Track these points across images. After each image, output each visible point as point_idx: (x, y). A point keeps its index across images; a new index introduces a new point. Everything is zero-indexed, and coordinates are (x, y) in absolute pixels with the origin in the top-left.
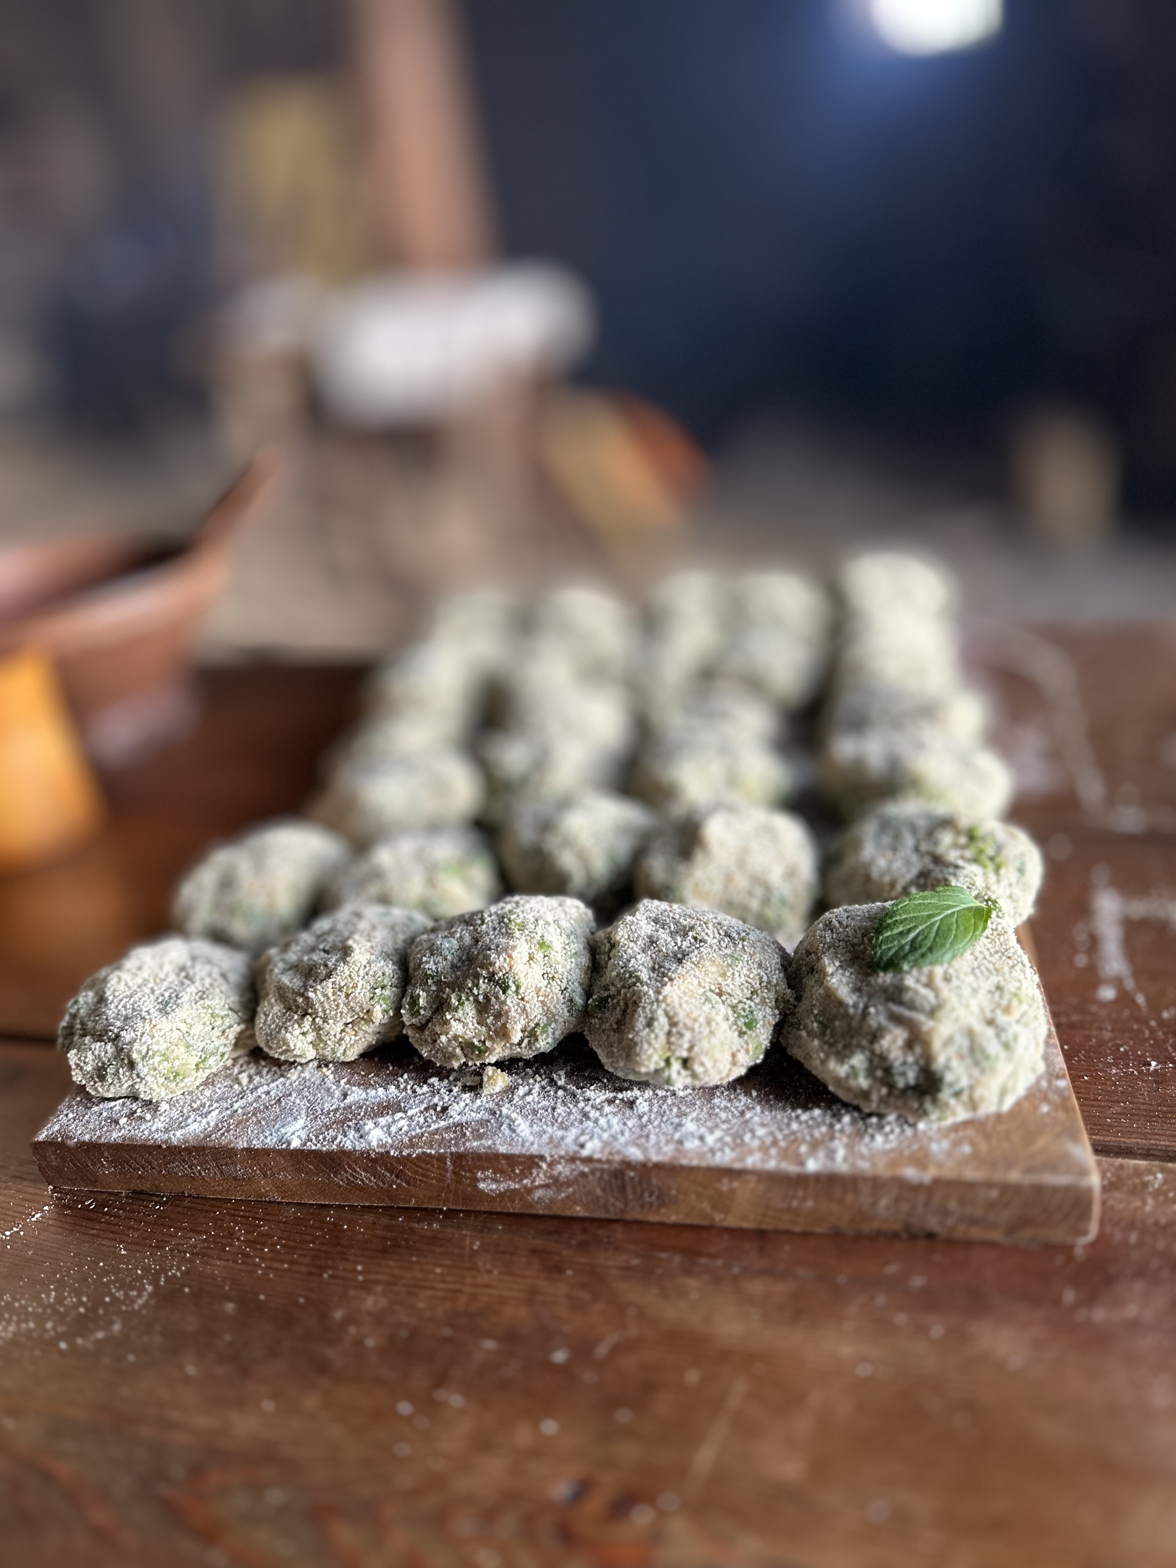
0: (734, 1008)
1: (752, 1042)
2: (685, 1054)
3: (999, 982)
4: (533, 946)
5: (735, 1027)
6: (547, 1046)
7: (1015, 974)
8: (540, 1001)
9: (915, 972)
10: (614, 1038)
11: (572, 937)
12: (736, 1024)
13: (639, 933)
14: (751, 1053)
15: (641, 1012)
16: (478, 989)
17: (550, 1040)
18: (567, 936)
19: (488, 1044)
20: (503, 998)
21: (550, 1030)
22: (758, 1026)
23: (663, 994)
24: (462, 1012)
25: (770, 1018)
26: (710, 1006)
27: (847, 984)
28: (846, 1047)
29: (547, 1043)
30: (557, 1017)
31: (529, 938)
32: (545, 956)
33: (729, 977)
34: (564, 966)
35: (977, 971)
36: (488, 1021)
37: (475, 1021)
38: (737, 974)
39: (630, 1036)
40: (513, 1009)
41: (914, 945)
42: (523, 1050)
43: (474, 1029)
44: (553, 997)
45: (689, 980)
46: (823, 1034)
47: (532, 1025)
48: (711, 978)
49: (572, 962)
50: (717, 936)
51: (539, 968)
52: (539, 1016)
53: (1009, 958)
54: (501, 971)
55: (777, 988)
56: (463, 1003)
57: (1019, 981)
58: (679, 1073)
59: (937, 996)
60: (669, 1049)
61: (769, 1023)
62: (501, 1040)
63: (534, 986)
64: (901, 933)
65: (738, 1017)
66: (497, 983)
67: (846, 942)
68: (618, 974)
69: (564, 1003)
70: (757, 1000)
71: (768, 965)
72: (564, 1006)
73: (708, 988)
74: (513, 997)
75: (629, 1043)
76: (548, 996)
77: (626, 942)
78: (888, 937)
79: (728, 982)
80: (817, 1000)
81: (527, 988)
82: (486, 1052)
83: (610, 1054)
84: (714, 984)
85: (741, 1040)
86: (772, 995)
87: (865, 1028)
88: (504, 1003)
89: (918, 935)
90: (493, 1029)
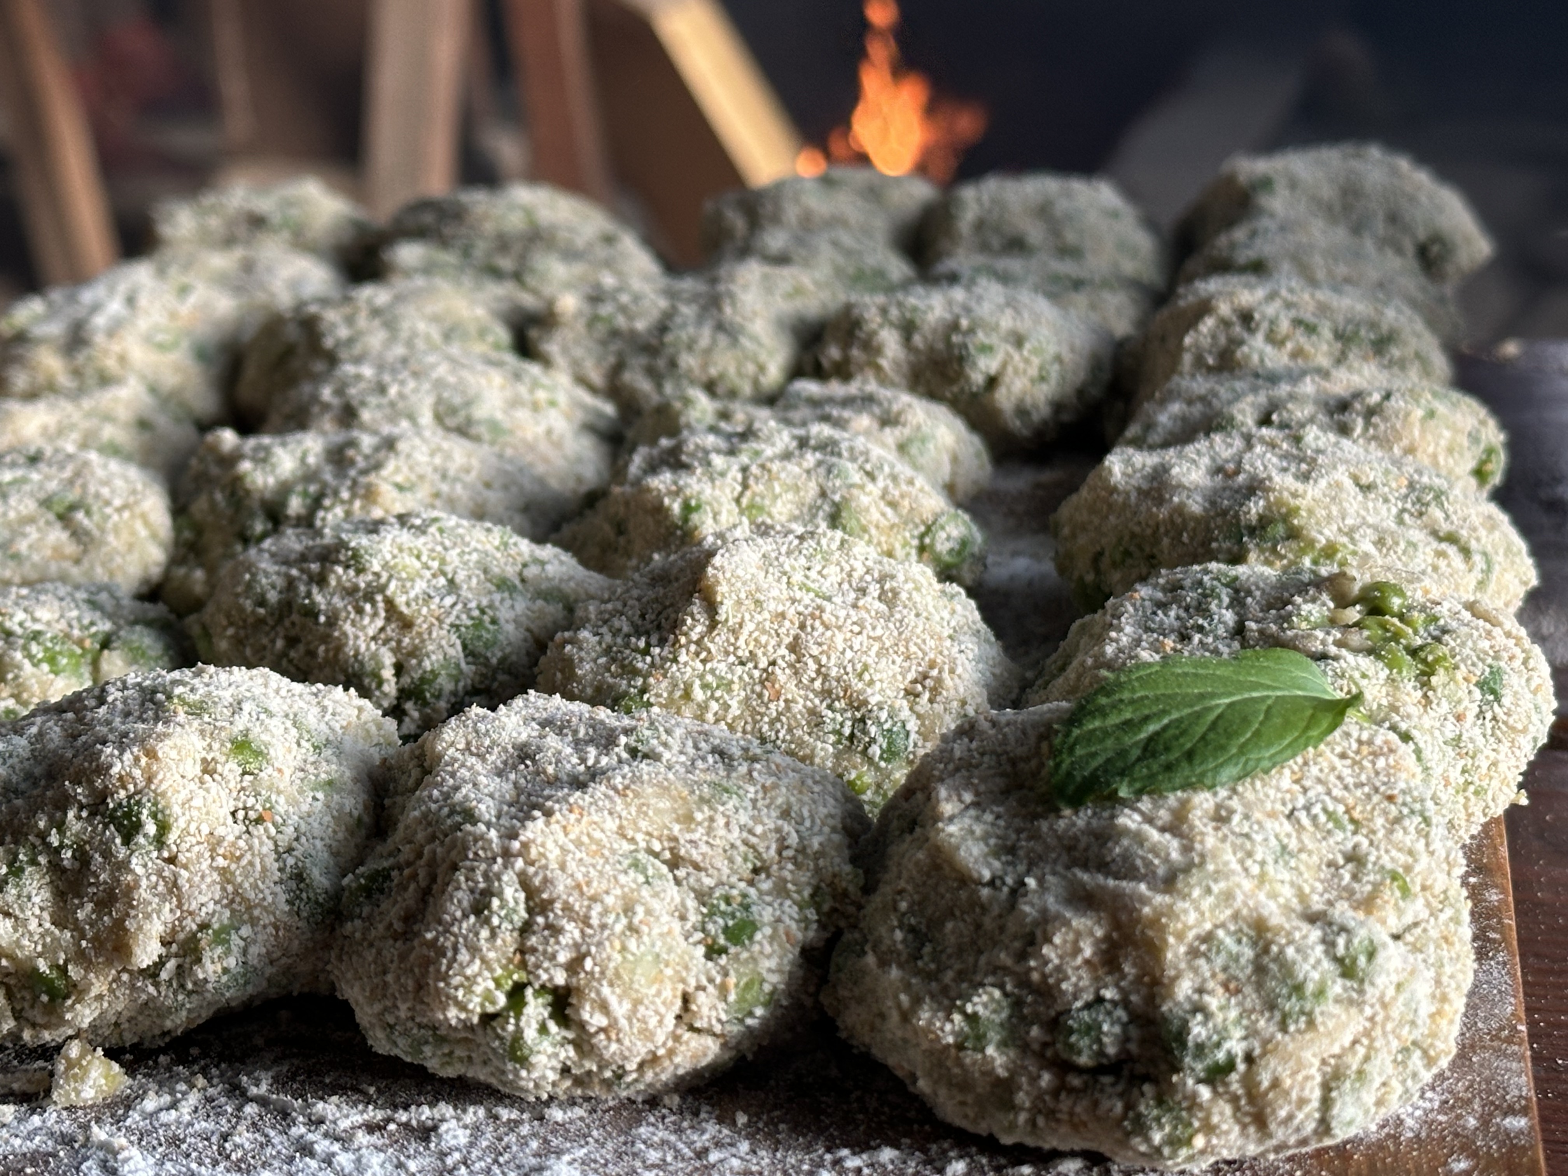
0: (702, 896)
1: (737, 971)
2: (560, 978)
3: (1356, 847)
4: (216, 746)
5: (699, 935)
6: (224, 979)
7: (1399, 835)
8: (217, 869)
9: (1145, 804)
10: (391, 950)
11: (328, 752)
12: (704, 930)
13: (495, 736)
14: (732, 997)
15: (462, 879)
16: (61, 832)
17: (231, 962)
18: (315, 748)
19: (74, 972)
20: (122, 853)
21: (236, 941)
22: (758, 936)
23: (522, 838)
24: (14, 892)
25: (794, 925)
26: (641, 879)
27: (985, 838)
28: (961, 976)
29: (226, 971)
30: (256, 912)
31: (209, 728)
32: (244, 773)
33: (699, 824)
34: (295, 803)
35: (1302, 815)
36: (80, 915)
37: (46, 915)
38: (721, 821)
39: (429, 936)
40: (144, 883)
41: (1150, 748)
42: (163, 989)
43: (42, 936)
44: (251, 864)
45: (595, 818)
46: (916, 956)
47: (191, 925)
48: (652, 822)
49: (315, 799)
50: (691, 751)
51: (224, 794)
52: (211, 906)
53: (1390, 798)
54: (124, 787)
55: (821, 862)
56: (22, 870)
57: (1411, 853)
58: (543, 1029)
59: (1187, 849)
60: (523, 965)
61: (787, 934)
62: (109, 963)
63: (205, 830)
64: (1128, 723)
65: (711, 914)
66: (112, 818)
67: (999, 755)
68: (425, 815)
69: (281, 882)
70: (766, 885)
71: (806, 813)
72: (278, 889)
73: (643, 845)
74: (148, 853)
75: (425, 951)
76: (239, 859)
77: (458, 755)
78: (1094, 730)
79: (696, 836)
80: (911, 879)
81: (186, 832)
82: (67, 997)
83: (379, 992)
84: (659, 839)
85: (710, 964)
86: (805, 877)
87: (1012, 927)
88: (124, 866)
89: (1165, 728)
90: (90, 935)
